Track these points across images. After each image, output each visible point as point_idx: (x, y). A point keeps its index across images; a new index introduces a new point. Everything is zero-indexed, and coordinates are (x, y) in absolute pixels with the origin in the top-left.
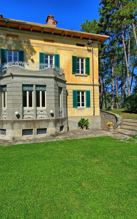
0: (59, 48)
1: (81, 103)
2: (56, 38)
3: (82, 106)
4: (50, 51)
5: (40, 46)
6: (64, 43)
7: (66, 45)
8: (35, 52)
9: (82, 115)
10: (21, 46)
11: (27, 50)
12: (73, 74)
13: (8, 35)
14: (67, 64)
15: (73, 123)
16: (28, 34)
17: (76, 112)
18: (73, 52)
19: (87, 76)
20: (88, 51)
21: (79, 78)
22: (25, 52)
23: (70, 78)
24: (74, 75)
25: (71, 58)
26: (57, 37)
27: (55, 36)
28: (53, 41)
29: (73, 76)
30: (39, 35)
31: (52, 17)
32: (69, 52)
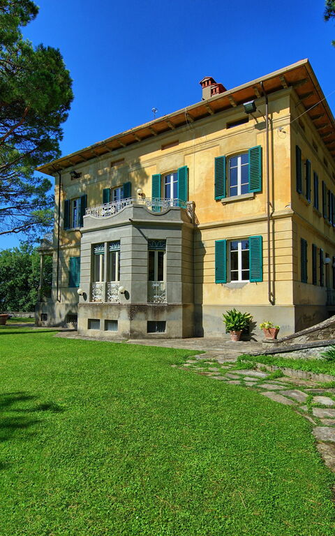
0: (188, 152)
1: (240, 270)
2: (182, 132)
3: (243, 279)
4: (171, 166)
5: (154, 162)
6: (198, 135)
7: (204, 139)
8: (147, 177)
9: (237, 302)
10: (128, 175)
11: (136, 179)
12: (218, 201)
13: (112, 164)
14: (205, 181)
15: (214, 321)
16: (137, 148)
17: (222, 295)
18: (218, 147)
19: (254, 198)
20: (257, 131)
21: (233, 207)
22: (133, 184)
23: (212, 211)
24: (220, 203)
25: (212, 164)
26: (183, 129)
27: (179, 130)
28: (176, 143)
29: (216, 207)
30: (153, 142)
31: (208, 81)
32: (209, 151)
